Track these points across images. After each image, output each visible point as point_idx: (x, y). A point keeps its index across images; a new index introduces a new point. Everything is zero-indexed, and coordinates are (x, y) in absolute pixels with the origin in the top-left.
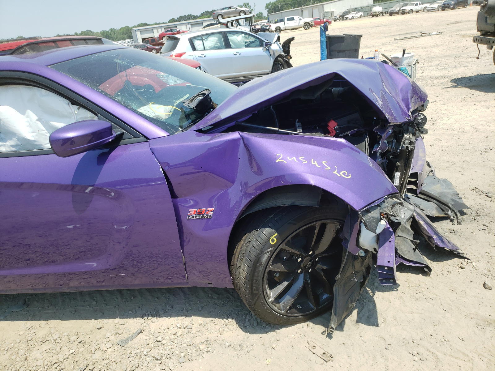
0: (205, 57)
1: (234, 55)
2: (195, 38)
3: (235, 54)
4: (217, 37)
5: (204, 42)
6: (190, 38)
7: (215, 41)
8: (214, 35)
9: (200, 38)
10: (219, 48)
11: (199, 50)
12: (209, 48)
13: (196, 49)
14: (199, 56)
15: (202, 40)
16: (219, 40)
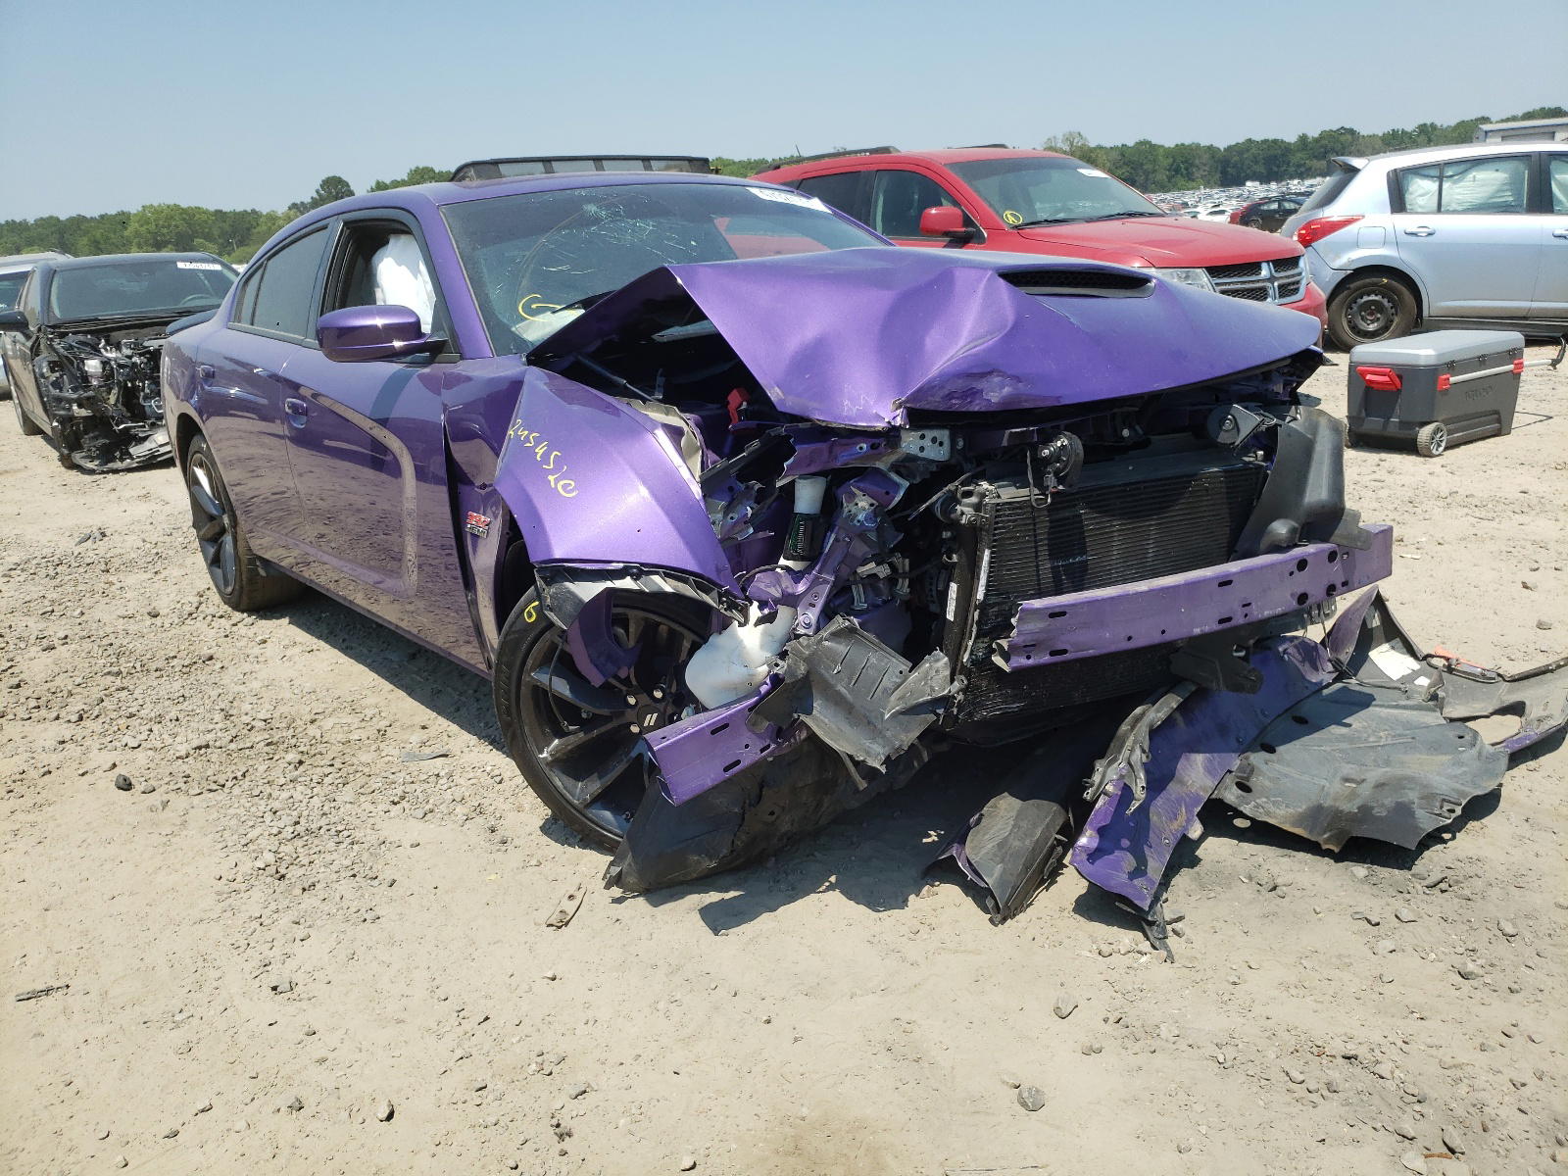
0: (1430, 238)
1: (1558, 239)
2: (1418, 171)
3: (1557, 232)
4: (1505, 171)
5: (1446, 185)
6: (1395, 170)
7: (1493, 185)
8: (1497, 165)
9: (1435, 172)
10: (1505, 209)
11: (1420, 210)
12: (1460, 208)
13: (1408, 207)
14: (1408, 231)
15: (1441, 179)
16: (1514, 184)
